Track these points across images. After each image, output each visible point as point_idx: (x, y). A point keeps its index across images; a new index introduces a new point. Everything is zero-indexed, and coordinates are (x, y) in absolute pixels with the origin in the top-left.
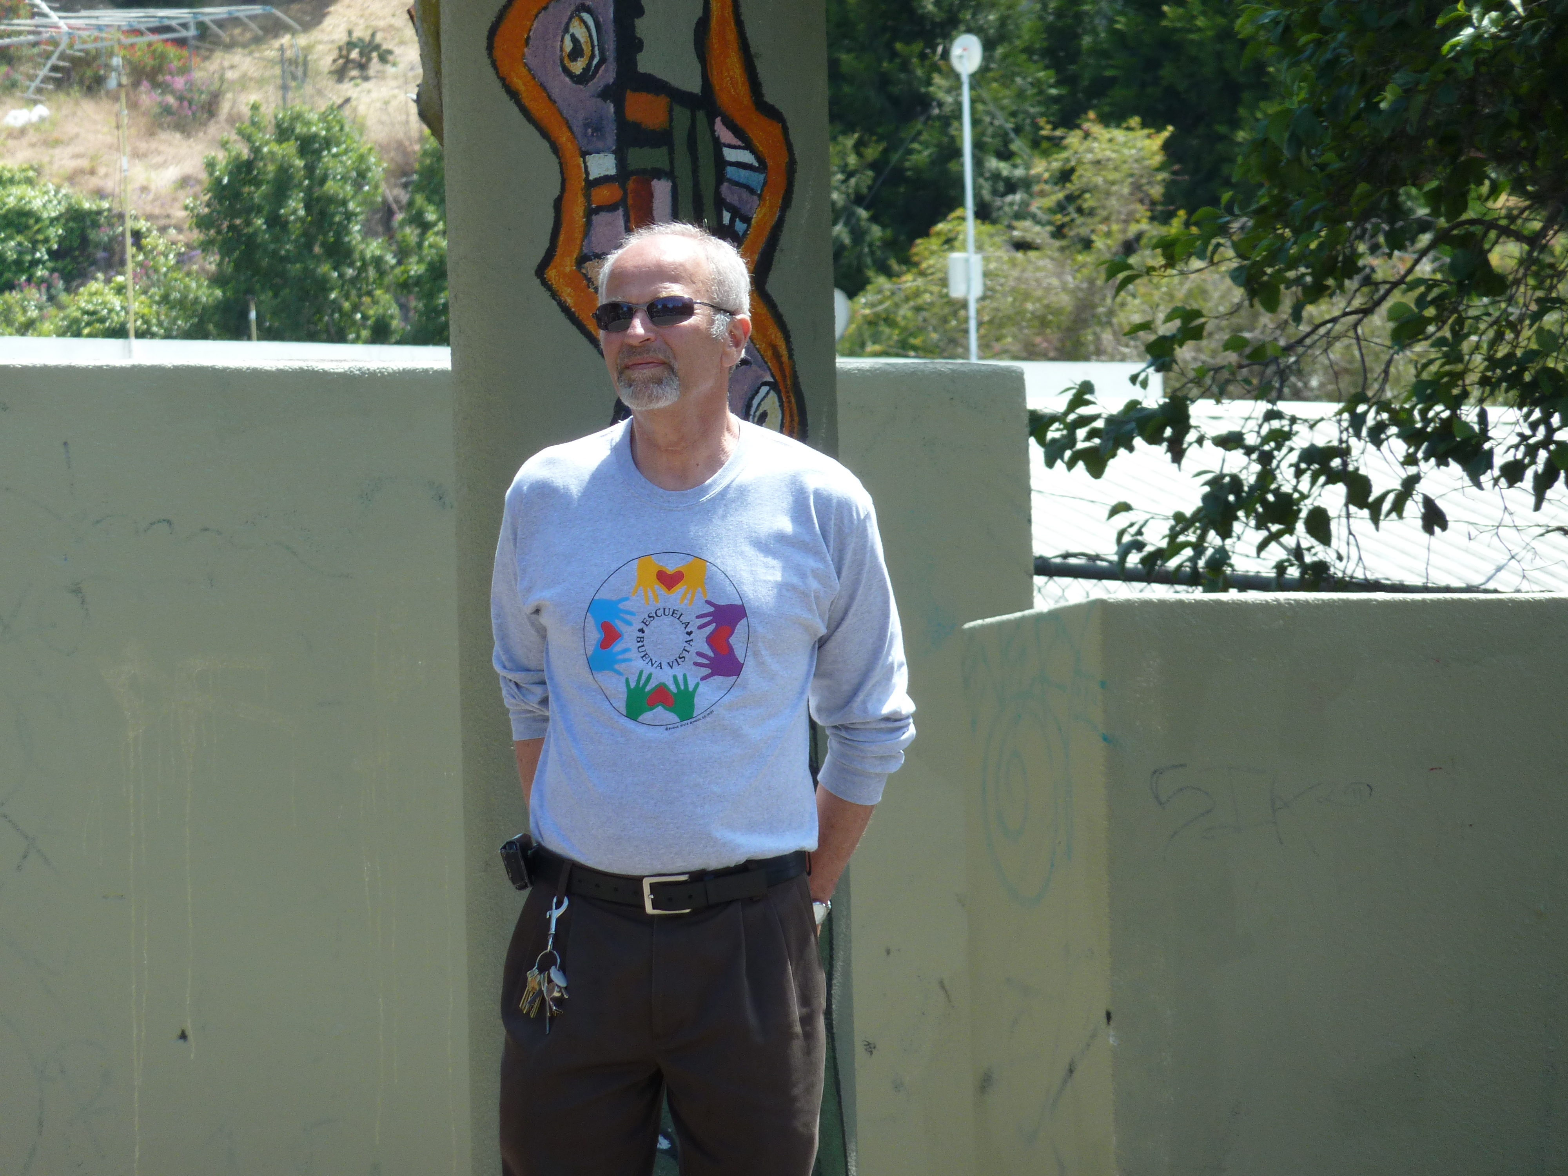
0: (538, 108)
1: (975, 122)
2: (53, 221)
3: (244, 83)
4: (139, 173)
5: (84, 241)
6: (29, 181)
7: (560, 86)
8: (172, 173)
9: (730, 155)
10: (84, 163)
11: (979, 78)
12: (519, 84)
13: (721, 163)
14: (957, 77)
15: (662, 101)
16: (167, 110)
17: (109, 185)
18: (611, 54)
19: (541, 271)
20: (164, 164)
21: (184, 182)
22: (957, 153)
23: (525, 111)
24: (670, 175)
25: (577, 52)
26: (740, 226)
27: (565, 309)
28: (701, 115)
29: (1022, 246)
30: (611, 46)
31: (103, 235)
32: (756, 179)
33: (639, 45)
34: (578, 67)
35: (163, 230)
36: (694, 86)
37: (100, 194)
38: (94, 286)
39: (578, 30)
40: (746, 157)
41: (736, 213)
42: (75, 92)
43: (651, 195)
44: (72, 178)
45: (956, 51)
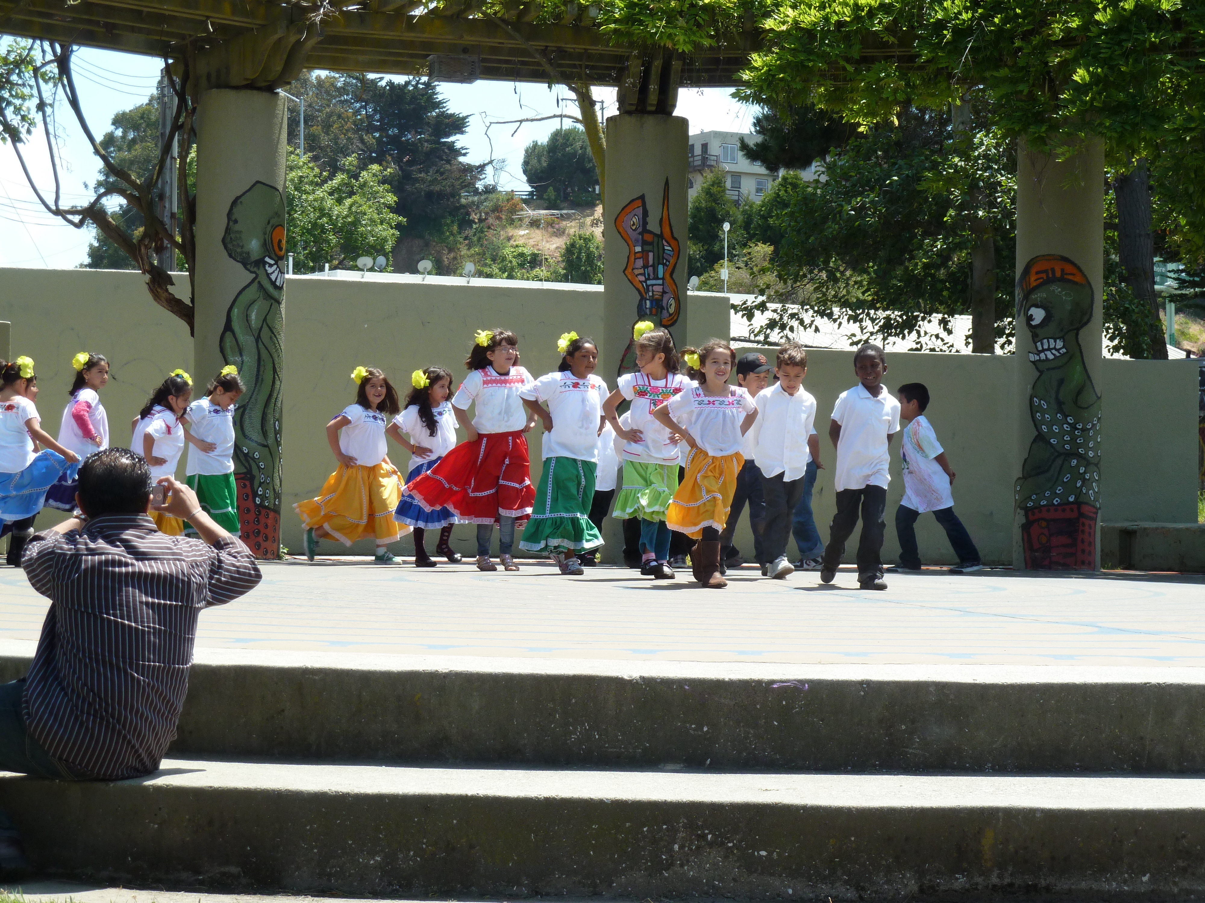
0: (625, 236)
1: (728, 242)
2: (528, 255)
3: (571, 227)
4: (548, 246)
5: (535, 259)
6: (524, 246)
7: (630, 232)
8: (555, 246)
9: (666, 248)
10: (536, 243)
11: (729, 232)
12: (621, 230)
13: (664, 249)
14: (724, 231)
15: (652, 236)
16: (554, 232)
17: (541, 248)
18: (641, 225)
19: (624, 272)
20: (553, 244)
21: (557, 248)
22: (724, 248)
23: (622, 236)
24: (653, 252)
25: (634, 224)
26: (668, 263)
27: (629, 280)
28: (660, 239)
29: (739, 268)
30: (641, 223)
31: (539, 259)
32: (671, 253)
33: (647, 223)
34: (634, 228)
35: (552, 258)
36: (659, 233)
37: (539, 250)
38: (537, 269)
39: (634, 220)
40: (669, 248)
41: (667, 260)
42: (535, 228)
43: (648, 256)
44: (533, 247)
45: (724, 226)
